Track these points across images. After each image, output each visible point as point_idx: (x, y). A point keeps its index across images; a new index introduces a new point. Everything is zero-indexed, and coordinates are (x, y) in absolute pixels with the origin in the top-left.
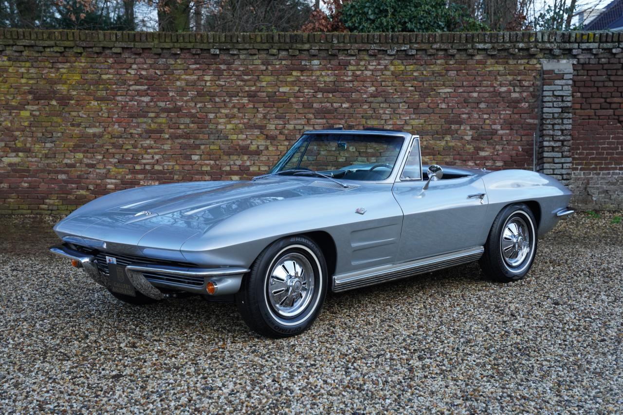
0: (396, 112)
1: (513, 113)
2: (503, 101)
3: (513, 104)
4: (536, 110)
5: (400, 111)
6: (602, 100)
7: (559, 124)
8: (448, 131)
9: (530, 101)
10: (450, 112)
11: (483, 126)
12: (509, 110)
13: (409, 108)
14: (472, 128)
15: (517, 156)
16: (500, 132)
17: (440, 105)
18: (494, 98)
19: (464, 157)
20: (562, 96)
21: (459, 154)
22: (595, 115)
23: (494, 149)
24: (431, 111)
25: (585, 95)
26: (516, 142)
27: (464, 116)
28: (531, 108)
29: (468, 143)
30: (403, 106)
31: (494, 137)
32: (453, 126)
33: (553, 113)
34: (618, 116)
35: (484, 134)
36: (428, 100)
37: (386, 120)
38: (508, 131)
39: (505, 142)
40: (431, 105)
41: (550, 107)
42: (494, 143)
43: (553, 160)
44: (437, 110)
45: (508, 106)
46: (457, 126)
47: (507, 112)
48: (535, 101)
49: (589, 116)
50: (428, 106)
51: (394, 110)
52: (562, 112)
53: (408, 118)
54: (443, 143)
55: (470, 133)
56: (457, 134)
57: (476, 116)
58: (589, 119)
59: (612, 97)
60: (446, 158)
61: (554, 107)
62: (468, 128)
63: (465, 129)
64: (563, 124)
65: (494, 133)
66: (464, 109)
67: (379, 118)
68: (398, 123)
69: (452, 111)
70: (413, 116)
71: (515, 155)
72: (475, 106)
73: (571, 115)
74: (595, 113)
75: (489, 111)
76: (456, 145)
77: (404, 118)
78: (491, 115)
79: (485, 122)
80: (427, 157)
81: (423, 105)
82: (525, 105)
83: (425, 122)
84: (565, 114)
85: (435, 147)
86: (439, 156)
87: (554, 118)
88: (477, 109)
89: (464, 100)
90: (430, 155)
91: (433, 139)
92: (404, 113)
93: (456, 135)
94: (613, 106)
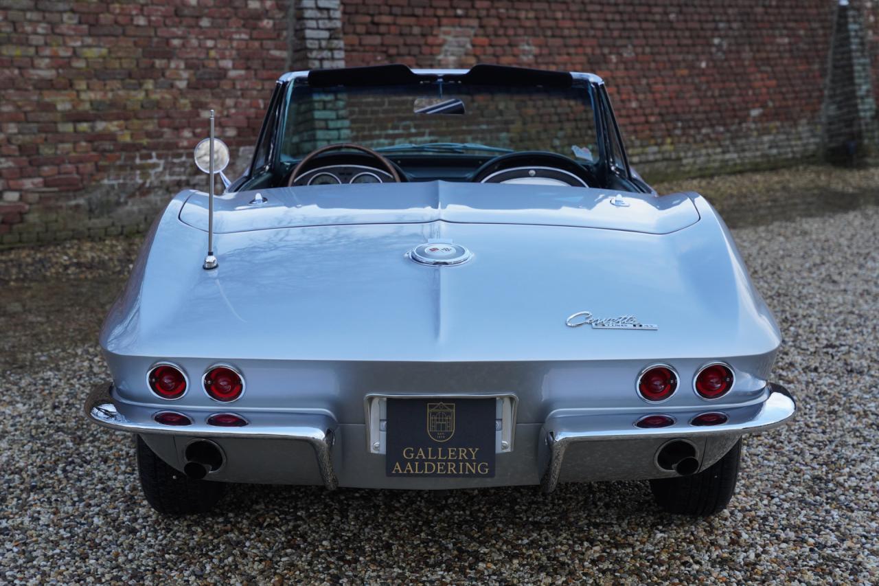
0: (57, 31)
1: (251, 39)
2: (236, 14)
3: (251, 22)
4: (285, 33)
5: (63, 29)
6: (368, 19)
7: (328, 59)
8: (150, 72)
9: (277, 16)
10: (152, 34)
11: (206, 62)
12: (246, 33)
13: (80, 23)
14: (188, 67)
15: (256, 118)
16: (232, 74)
17: (135, 19)
18: (223, 10)
19: (177, 122)
20: (328, 9)
21: (168, 117)
22: (360, 44)
23: (223, 105)
24: (120, 30)
25: (349, 9)
26: (255, 93)
27: (176, 42)
28: (278, 29)
29: (182, 93)
30: (70, 18)
31: (223, 82)
32: (159, 63)
33: (319, 40)
34: (388, 46)
35: (207, 76)
36: (115, 9)
37: (37, 47)
38: (242, 72)
39: (239, 93)
40: (120, 19)
41: (313, 29)
42: (223, 95)
43: (327, 124)
44: (131, 31)
45: (244, 26)
46: (164, 62)
47: (244, 36)
48: (284, 17)
49: (352, 45)
50: (116, 22)
51: (53, 26)
52: (330, 38)
53: (79, 44)
54: (141, 95)
55: (185, 75)
56: (163, 75)
57: (194, 42)
58: (353, 51)
59: (380, 14)
60: (147, 124)
61: (318, 28)
62: (182, 65)
63: (177, 68)
64: (333, 59)
65: (222, 74)
66: (175, 30)
67: (24, 42)
68: (63, 53)
69: (156, 32)
70: (89, 40)
71: (253, 116)
72: (192, 22)
73: (341, 44)
74: (360, 40)
75: (216, 33)
76: (163, 98)
77: (72, 44)
78: (218, 41)
79: (208, 54)
80: (115, 123)
81: (105, 18)
82: (267, 23)
83: (110, 52)
84: (336, 42)
85: (128, 103)
86: (135, 121)
87: (321, 49)
88: (197, 30)
89: (176, 11)
90: (118, 118)
91: (124, 87)
92: (72, 33)
93: (162, 79)
94: (383, 29)
